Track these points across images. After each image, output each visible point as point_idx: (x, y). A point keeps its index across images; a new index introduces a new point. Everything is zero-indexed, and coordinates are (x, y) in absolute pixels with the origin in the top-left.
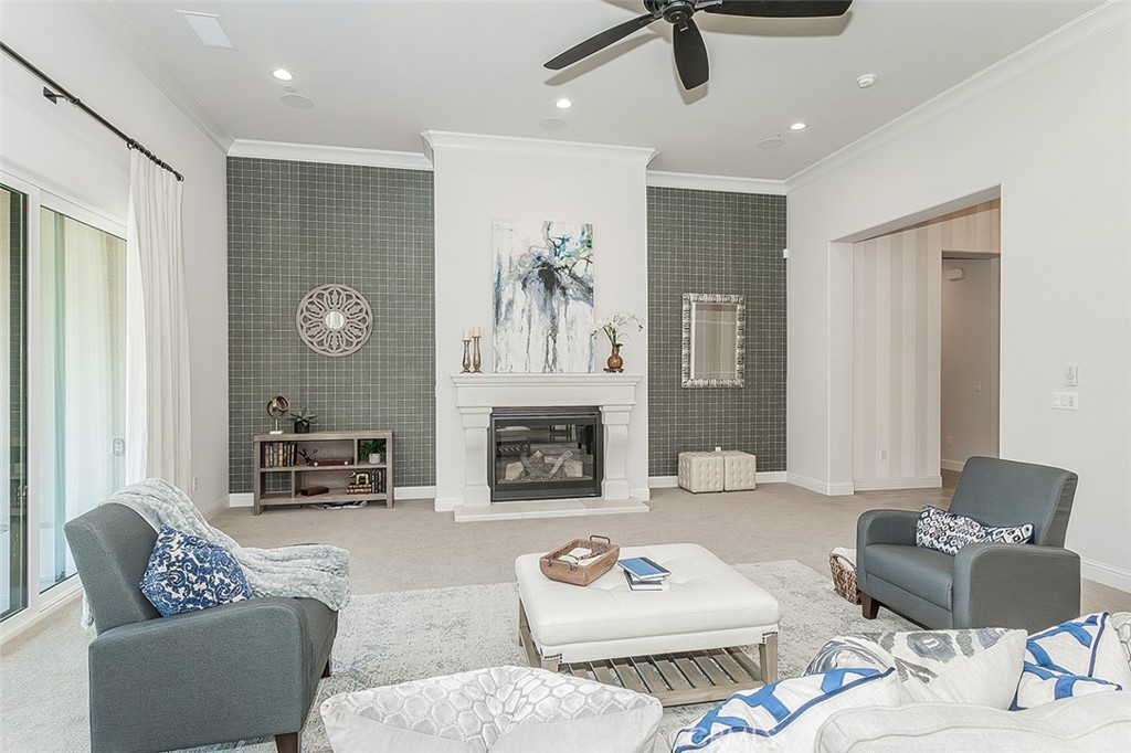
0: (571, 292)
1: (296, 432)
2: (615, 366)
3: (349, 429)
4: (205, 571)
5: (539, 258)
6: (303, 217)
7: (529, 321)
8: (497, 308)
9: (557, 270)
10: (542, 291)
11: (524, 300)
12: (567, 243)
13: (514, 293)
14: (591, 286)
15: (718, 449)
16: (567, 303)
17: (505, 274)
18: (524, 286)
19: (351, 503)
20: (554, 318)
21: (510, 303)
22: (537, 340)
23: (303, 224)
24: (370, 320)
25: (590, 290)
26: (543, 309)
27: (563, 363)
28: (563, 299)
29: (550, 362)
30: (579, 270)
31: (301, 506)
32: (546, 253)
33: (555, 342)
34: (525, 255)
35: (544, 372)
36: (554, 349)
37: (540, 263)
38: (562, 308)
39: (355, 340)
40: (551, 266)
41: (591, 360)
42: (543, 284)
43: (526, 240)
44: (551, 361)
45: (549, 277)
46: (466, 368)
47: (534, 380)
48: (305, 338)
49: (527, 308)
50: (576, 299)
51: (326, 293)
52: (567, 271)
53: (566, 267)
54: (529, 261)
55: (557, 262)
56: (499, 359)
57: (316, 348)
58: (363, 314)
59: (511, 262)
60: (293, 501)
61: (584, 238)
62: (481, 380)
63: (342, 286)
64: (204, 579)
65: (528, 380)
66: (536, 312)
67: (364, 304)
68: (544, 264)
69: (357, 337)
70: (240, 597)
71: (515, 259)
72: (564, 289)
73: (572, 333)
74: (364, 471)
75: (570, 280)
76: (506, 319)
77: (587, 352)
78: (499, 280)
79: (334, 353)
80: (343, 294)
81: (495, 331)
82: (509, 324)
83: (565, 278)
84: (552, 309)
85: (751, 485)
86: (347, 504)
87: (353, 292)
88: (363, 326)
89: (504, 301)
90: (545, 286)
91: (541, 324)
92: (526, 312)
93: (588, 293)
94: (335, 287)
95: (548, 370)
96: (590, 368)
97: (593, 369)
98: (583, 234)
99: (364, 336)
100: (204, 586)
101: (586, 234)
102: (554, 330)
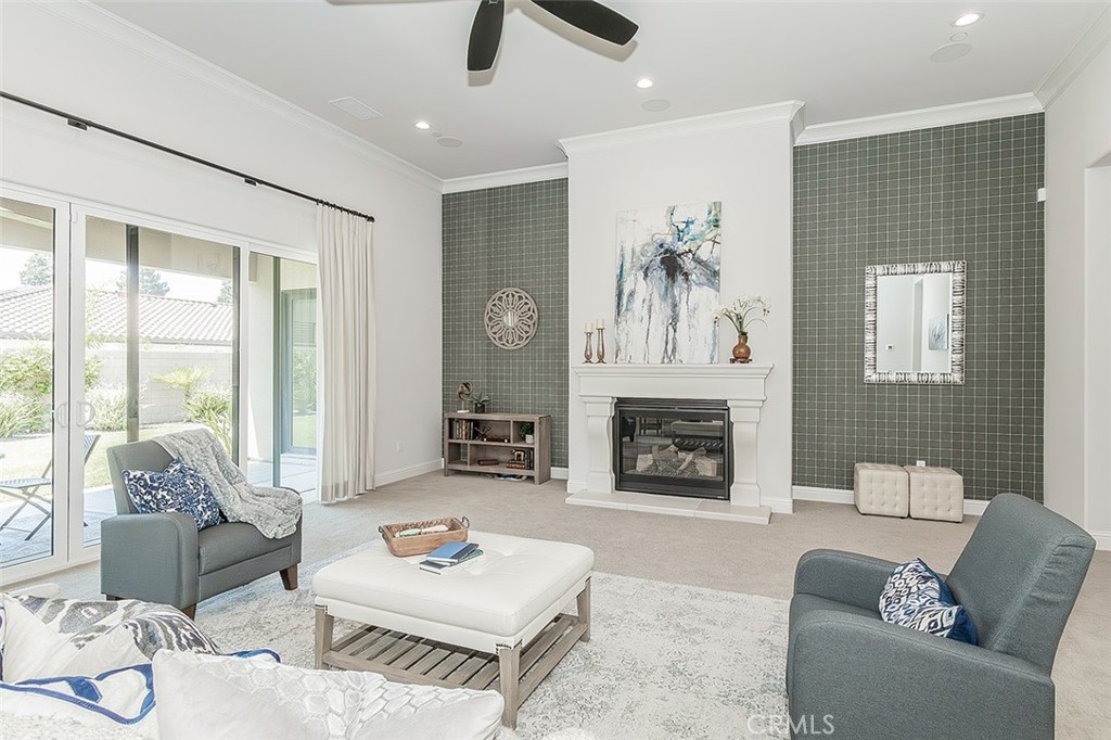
0: (694, 277)
1: (476, 412)
2: (742, 355)
3: (508, 412)
4: (153, 488)
5: (661, 246)
6: (489, 234)
7: (650, 310)
8: (619, 299)
9: (679, 255)
10: (664, 279)
11: (644, 289)
12: (691, 226)
13: (636, 284)
14: (717, 269)
15: (921, 463)
16: (689, 289)
17: (627, 266)
18: (646, 275)
19: (514, 476)
20: (675, 306)
21: (632, 294)
22: (656, 330)
23: (489, 240)
24: (535, 317)
25: (716, 274)
26: (664, 298)
27: (682, 353)
28: (686, 286)
29: (670, 353)
30: (704, 254)
31: (479, 474)
32: (669, 239)
33: (675, 331)
34: (648, 244)
35: (663, 362)
36: (674, 339)
37: (662, 250)
38: (684, 296)
39: (525, 336)
40: (672, 252)
41: (713, 350)
42: (664, 272)
43: (649, 229)
44: (670, 351)
45: (671, 264)
46: (588, 359)
47: (651, 370)
48: (490, 335)
49: (648, 298)
50: (699, 284)
51: (504, 296)
52: (690, 255)
53: (690, 251)
54: (651, 250)
55: (681, 247)
56: (618, 350)
57: (498, 343)
58: (531, 313)
59: (633, 253)
60: (468, 468)
61: (711, 217)
62: (604, 370)
63: (516, 289)
64: (150, 493)
65: (647, 371)
66: (656, 301)
67: (532, 304)
68: (666, 251)
69: (527, 332)
70: (173, 510)
71: (638, 250)
72: (686, 275)
73: (694, 322)
74: (522, 449)
75: (693, 264)
76: (627, 310)
77: (710, 341)
78: (621, 272)
79: (510, 347)
80: (517, 295)
81: (617, 322)
82: (629, 314)
83: (688, 263)
84: (673, 297)
85: (955, 515)
86: (510, 476)
87: (523, 294)
88: (531, 323)
89: (626, 292)
90: (667, 273)
91: (661, 312)
92: (647, 302)
93: (713, 275)
94: (510, 290)
95: (666, 360)
96: (712, 358)
97: (716, 359)
98: (710, 213)
99: (532, 332)
100: (150, 498)
101: (713, 213)
102: (675, 319)
